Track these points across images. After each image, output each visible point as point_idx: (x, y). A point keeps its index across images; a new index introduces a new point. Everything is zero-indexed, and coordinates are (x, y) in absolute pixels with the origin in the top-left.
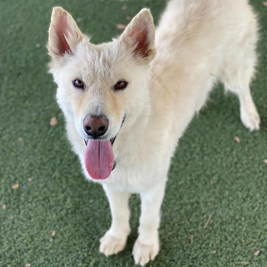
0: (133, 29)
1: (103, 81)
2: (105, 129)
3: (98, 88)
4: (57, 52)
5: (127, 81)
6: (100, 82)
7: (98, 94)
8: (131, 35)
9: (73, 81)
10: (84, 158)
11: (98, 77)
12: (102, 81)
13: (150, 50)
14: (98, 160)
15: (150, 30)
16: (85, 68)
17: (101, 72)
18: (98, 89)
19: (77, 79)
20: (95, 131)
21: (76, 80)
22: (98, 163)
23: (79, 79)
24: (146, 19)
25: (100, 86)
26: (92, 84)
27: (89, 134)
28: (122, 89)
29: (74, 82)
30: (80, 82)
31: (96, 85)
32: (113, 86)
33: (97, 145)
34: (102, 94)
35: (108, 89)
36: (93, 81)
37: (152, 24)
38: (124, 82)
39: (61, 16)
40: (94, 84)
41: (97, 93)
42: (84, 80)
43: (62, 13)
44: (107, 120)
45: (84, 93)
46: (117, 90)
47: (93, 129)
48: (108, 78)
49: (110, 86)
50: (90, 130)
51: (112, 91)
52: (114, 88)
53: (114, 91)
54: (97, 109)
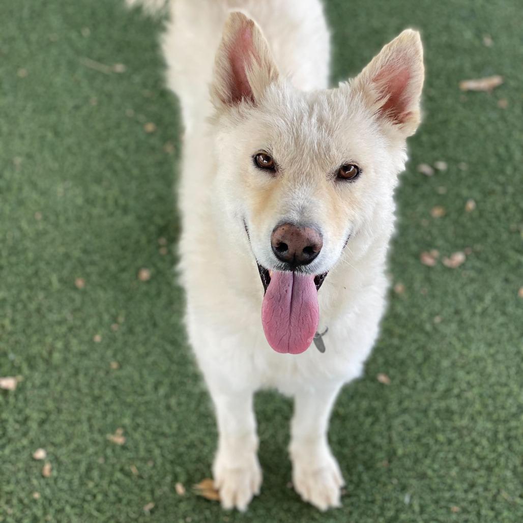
0: (382, 67)
1: (316, 161)
2: (315, 251)
3: (303, 173)
4: (225, 97)
5: (360, 167)
6: (308, 162)
7: (304, 184)
8: (375, 80)
9: (253, 156)
10: (262, 308)
11: (306, 151)
12: (312, 161)
13: (409, 114)
14: (289, 315)
15: (416, 73)
16: (280, 132)
19: (261, 152)
20: (295, 253)
21: (259, 155)
22: (289, 322)
23: (266, 153)
24: (411, 51)
25: (308, 169)
26: (291, 165)
27: (280, 258)
28: (350, 181)
29: (256, 158)
30: (268, 158)
31: (300, 167)
32: (334, 172)
33: (289, 286)
35: (323, 177)
36: (294, 158)
37: (421, 61)
38: (356, 167)
39: (243, 27)
40: (296, 165)
41: (301, 182)
42: (276, 156)
43: (244, 23)
44: (321, 235)
45: (274, 180)
46: (340, 182)
47: (291, 250)
48: (325, 154)
49: (328, 171)
50: (285, 252)
51: (330, 182)
52: (335, 175)
53: (334, 183)
54: (302, 212)
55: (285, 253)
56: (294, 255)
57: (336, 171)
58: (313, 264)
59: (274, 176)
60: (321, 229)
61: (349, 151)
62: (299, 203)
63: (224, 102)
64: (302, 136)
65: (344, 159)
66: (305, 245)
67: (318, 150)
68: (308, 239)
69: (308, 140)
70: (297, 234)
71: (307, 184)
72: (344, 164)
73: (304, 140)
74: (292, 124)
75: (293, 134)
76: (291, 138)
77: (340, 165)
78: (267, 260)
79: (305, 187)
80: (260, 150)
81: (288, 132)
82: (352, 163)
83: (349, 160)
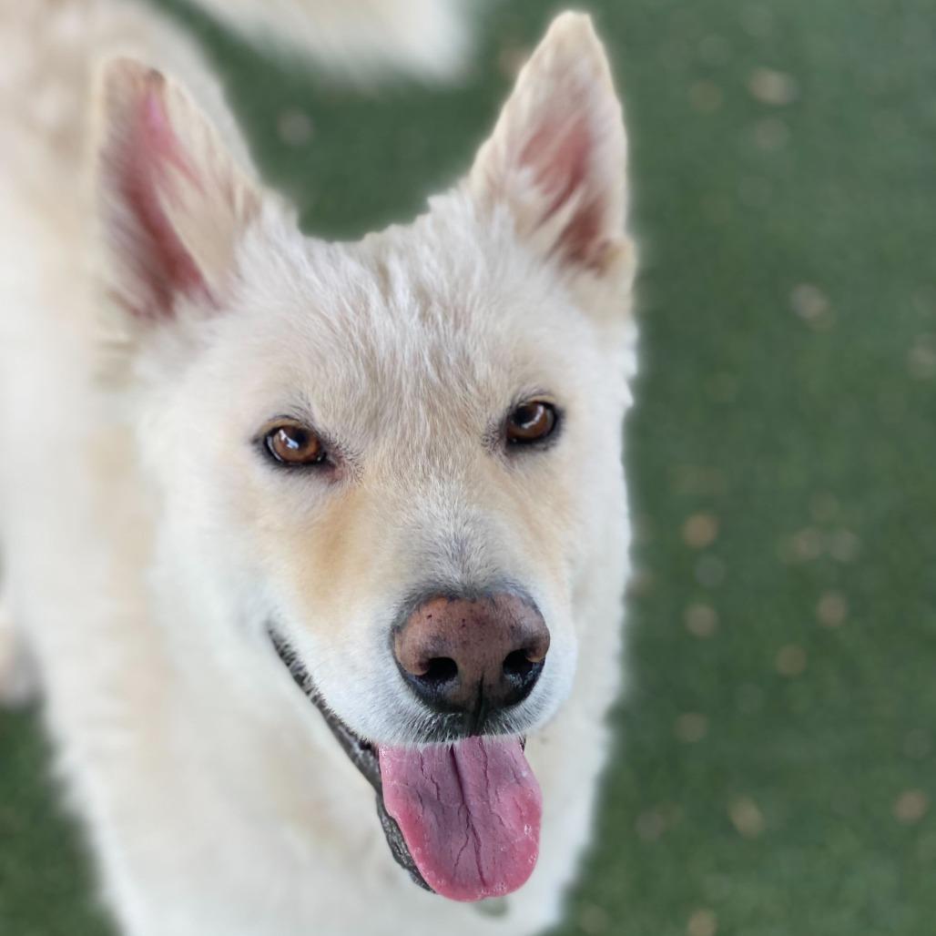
2: (534, 659)
3: (419, 450)
4: (136, 300)
5: (559, 404)
6: (423, 414)
9: (255, 441)
11: (408, 389)
12: (433, 410)
17: (417, 359)
18: (424, 453)
19: (279, 423)
20: (481, 680)
21: (274, 431)
23: (292, 423)
25: (428, 434)
26: (376, 436)
28: (543, 445)
29: (265, 443)
30: (302, 434)
31: (403, 436)
32: (497, 428)
34: (451, 474)
35: (476, 447)
38: (548, 406)
40: (390, 431)
41: (421, 474)
42: (322, 422)
44: (536, 609)
45: (338, 490)
46: (520, 454)
47: (467, 672)
48: (462, 382)
49: (481, 427)
50: (449, 684)
51: (495, 457)
52: (501, 437)
53: (504, 457)
54: (462, 552)
55: (449, 688)
56: (480, 686)
57: (501, 425)
58: (531, 700)
59: (334, 481)
60: (531, 591)
61: (524, 363)
62: (443, 531)
63: (135, 312)
64: (382, 347)
65: (515, 387)
66: (508, 646)
67: (439, 375)
68: (512, 627)
69: (405, 356)
70: (478, 621)
71: (440, 478)
72: (517, 401)
73: (393, 355)
74: (345, 322)
75: (356, 348)
76: (351, 361)
77: (508, 404)
78: (391, 720)
79: (439, 487)
80: (275, 418)
81: (339, 345)
82: (539, 398)
83: (530, 390)
